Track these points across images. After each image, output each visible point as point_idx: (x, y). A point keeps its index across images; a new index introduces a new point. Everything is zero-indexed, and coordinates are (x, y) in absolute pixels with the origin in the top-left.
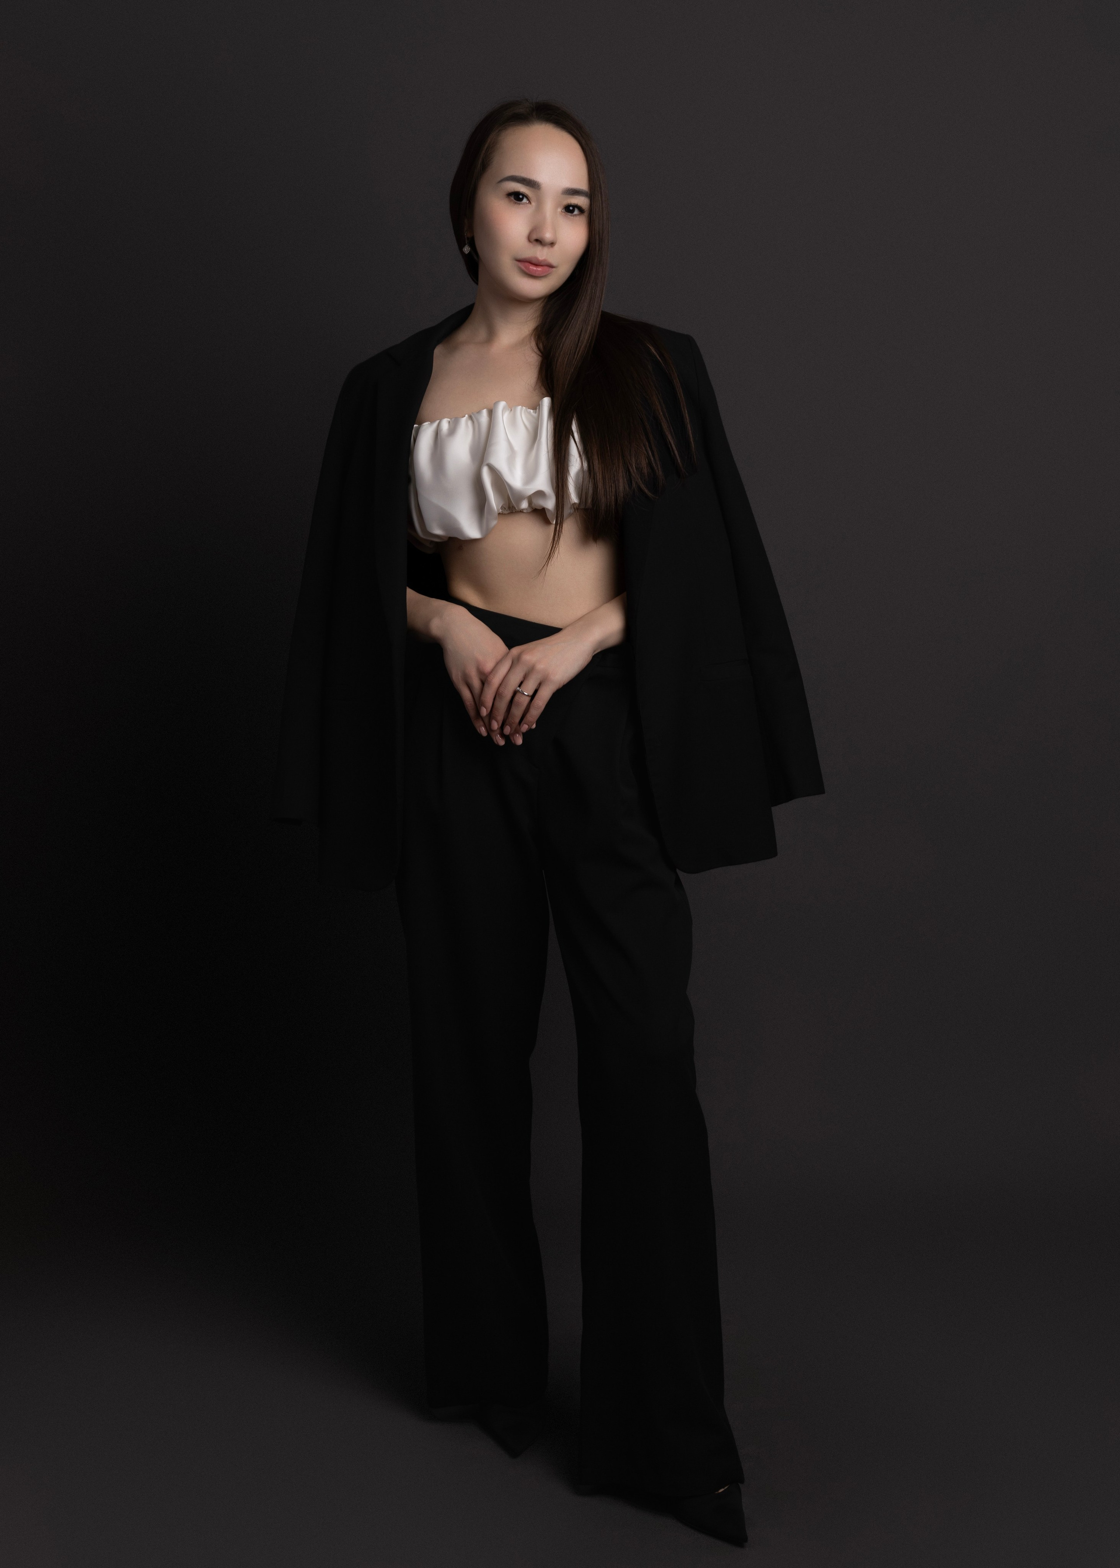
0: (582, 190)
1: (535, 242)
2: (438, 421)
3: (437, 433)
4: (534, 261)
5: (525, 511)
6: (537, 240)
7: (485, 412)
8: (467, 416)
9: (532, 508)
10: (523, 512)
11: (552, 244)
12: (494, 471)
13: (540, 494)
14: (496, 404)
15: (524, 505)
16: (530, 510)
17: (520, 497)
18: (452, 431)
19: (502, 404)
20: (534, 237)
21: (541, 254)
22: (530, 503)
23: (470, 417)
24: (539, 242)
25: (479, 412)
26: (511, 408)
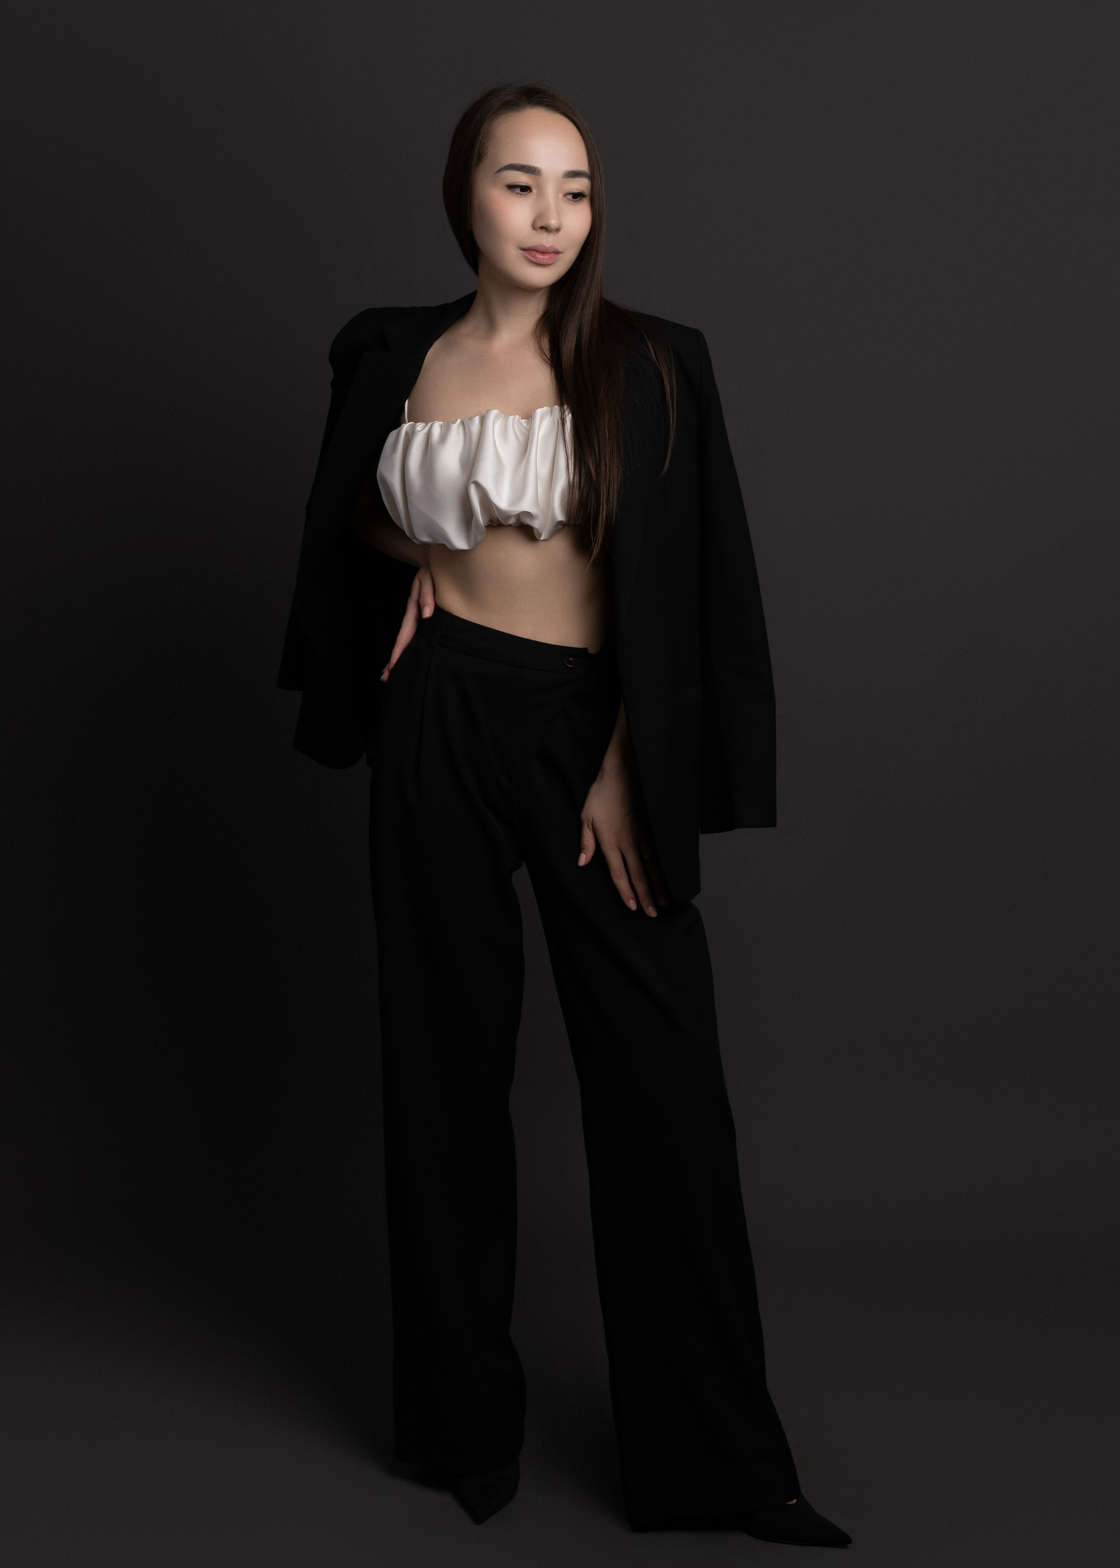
0: (582, 171)
1: (539, 230)
2: (430, 423)
3: (429, 436)
4: (540, 249)
5: (512, 529)
6: (542, 228)
7: (477, 419)
8: (459, 420)
9: (518, 526)
10: (510, 529)
11: (558, 230)
12: (478, 485)
13: (527, 513)
14: (488, 411)
15: (511, 523)
16: (516, 528)
17: (504, 515)
19: (494, 413)
20: (540, 224)
21: (547, 241)
22: (516, 522)
23: (462, 424)
24: (545, 229)
25: (471, 419)
26: (503, 416)
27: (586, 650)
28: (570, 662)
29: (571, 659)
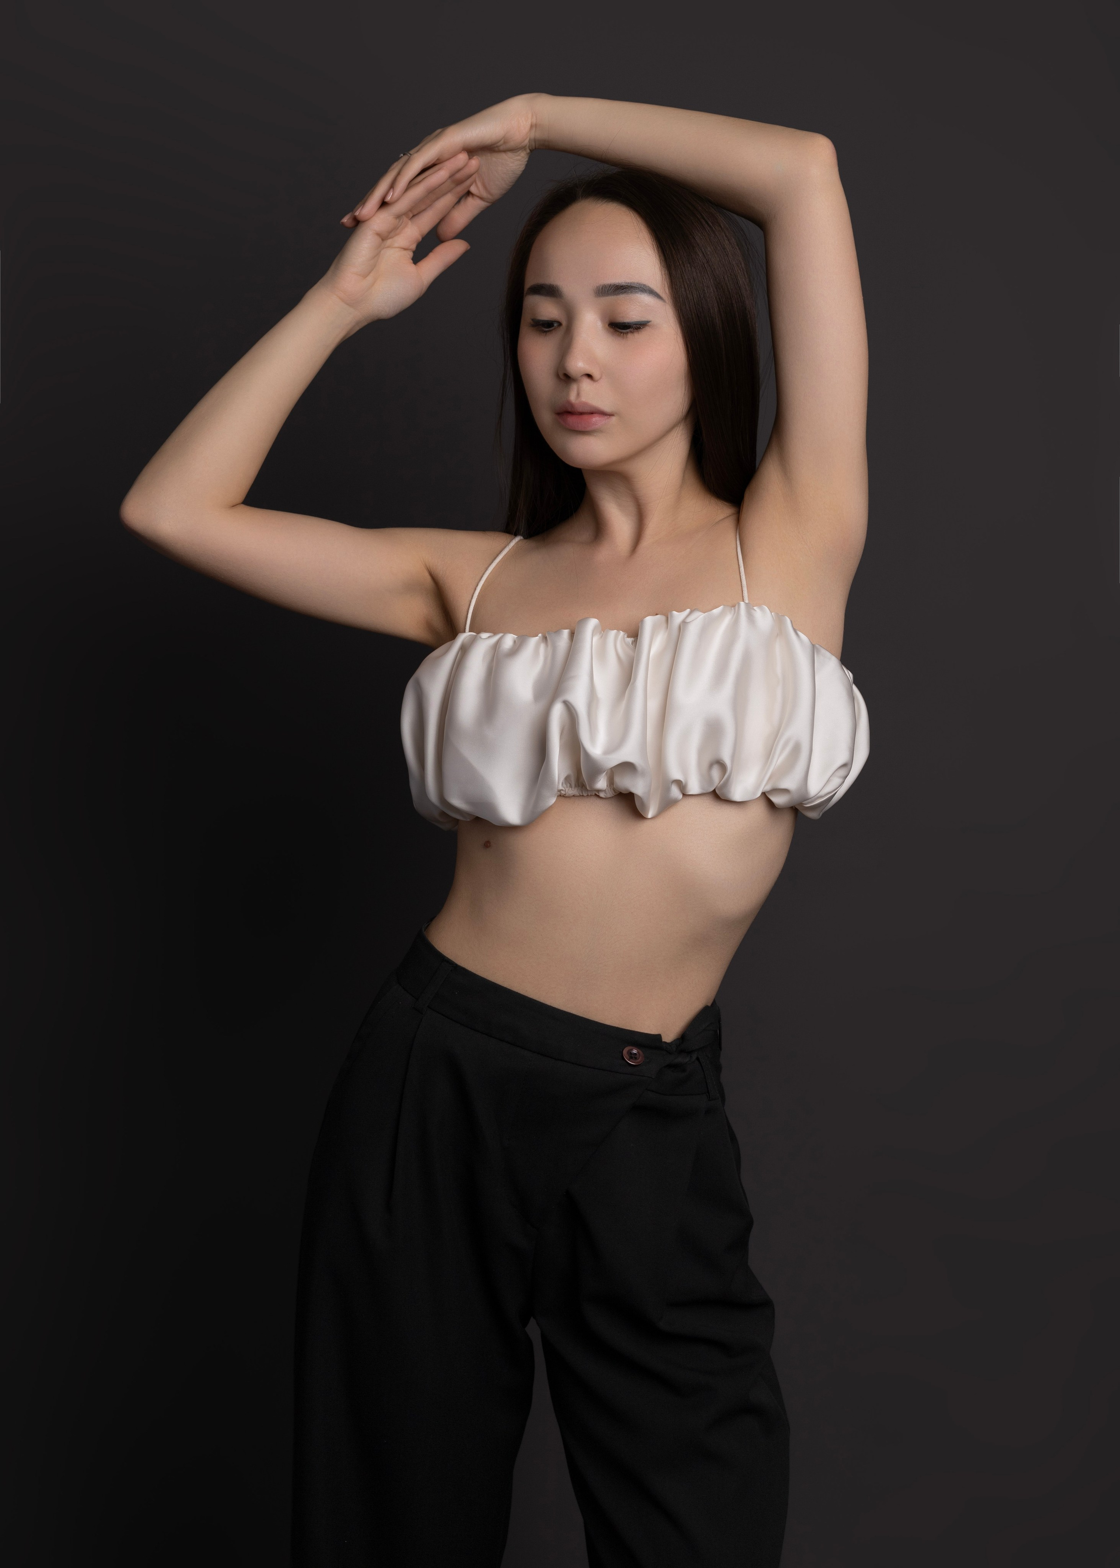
1: (565, 379)
2: (501, 635)
3: (496, 646)
5: (602, 795)
6: (566, 376)
7: (566, 633)
8: (540, 635)
9: (614, 790)
10: (598, 796)
12: (570, 709)
13: (627, 767)
14: (582, 621)
15: (601, 783)
16: (610, 794)
17: (595, 769)
18: (515, 651)
19: (593, 623)
22: (611, 782)
23: (545, 638)
25: (558, 631)
26: (603, 629)
27: (659, 1037)
28: (632, 1056)
29: (635, 1051)
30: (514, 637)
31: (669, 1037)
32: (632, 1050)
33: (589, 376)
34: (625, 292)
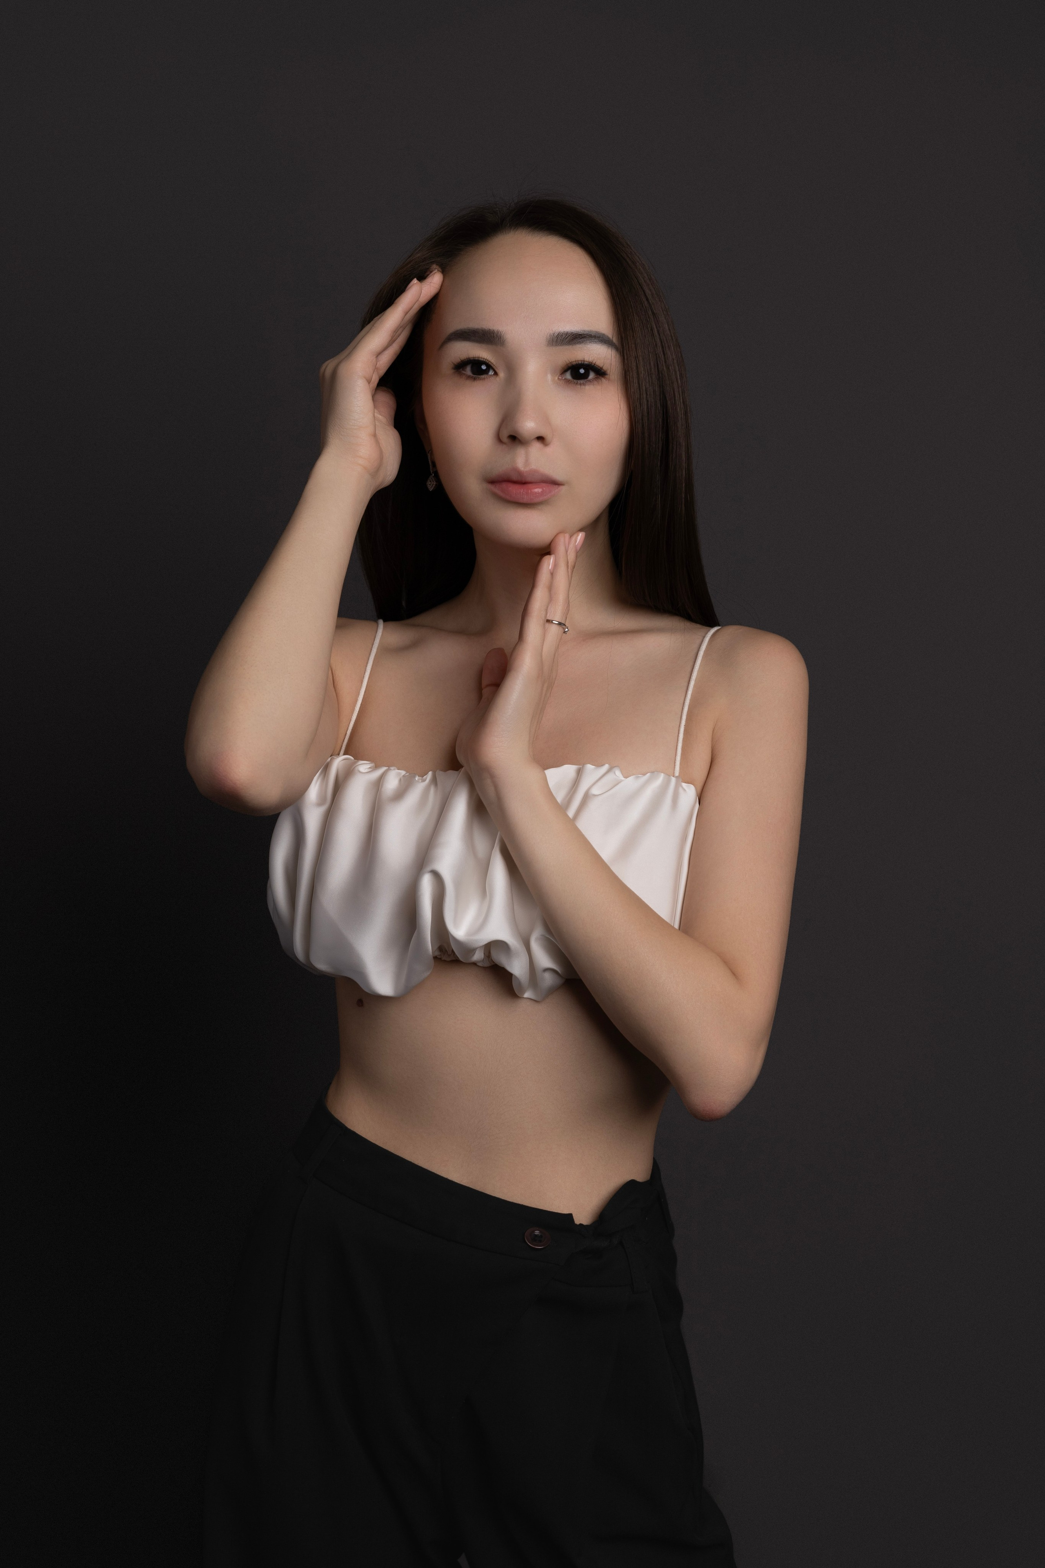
3: (379, 784)
4: (515, 478)
6: (512, 438)
15: (478, 955)
20: (507, 432)
24: (516, 439)
27: (570, 1217)
28: (535, 1239)
29: (537, 1232)
30: (399, 774)
31: (583, 1215)
32: (533, 1232)
33: (540, 439)
34: (583, 342)
